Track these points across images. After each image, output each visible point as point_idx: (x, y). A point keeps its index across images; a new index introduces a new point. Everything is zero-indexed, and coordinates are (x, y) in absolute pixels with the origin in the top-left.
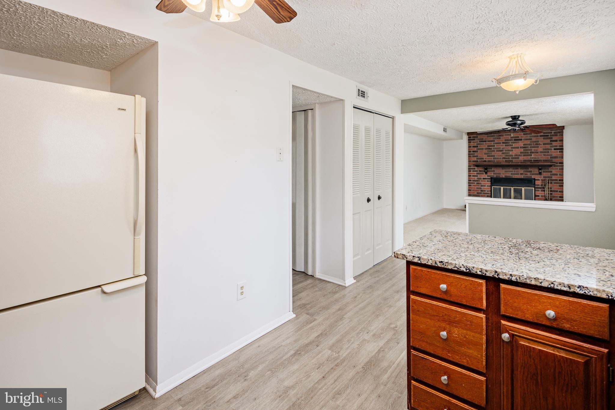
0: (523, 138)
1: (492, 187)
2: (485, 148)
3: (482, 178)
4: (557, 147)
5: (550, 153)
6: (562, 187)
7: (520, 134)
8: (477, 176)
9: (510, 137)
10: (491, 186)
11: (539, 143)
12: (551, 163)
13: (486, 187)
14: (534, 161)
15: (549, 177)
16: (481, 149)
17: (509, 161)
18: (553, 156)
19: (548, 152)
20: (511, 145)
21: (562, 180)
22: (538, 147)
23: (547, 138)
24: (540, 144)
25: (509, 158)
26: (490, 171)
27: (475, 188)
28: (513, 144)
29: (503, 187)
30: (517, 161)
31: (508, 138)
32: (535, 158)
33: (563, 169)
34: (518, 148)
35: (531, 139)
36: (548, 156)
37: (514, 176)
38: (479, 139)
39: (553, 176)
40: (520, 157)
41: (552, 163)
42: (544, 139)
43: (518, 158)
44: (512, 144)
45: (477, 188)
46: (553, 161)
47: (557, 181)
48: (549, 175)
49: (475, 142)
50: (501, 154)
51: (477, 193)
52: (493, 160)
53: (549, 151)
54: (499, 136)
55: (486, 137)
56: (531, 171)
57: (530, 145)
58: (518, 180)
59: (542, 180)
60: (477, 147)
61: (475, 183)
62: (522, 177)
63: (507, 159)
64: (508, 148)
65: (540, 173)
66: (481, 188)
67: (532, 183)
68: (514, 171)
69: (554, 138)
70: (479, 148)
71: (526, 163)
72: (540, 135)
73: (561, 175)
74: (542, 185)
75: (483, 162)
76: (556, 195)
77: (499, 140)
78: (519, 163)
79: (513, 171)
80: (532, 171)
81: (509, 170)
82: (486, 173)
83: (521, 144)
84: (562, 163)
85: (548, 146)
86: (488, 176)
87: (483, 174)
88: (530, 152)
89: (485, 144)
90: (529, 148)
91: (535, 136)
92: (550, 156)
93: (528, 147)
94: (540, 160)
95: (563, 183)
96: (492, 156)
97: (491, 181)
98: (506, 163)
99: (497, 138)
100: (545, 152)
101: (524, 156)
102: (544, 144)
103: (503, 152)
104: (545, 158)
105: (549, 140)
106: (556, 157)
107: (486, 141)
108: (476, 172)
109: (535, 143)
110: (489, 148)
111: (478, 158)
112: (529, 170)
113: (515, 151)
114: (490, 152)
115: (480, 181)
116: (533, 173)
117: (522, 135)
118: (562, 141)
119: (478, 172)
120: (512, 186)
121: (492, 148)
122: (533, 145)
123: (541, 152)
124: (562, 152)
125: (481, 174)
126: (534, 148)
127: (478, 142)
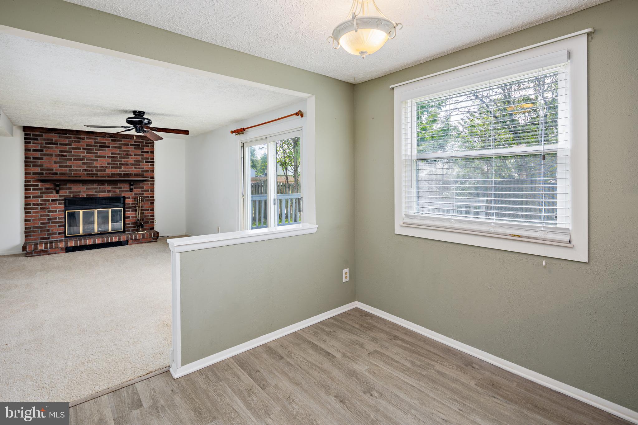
0: (111, 146)
1: (67, 211)
2: (55, 153)
3: (50, 199)
4: (148, 159)
5: (141, 166)
6: (153, 205)
7: (107, 140)
8: (42, 197)
9: (93, 141)
10: (65, 211)
11: (130, 153)
12: (142, 177)
13: (57, 213)
14: (124, 174)
15: (140, 194)
16: (48, 155)
17: (92, 174)
18: (144, 169)
19: (139, 165)
20: (94, 153)
21: (153, 197)
22: (128, 158)
23: (138, 149)
24: (130, 155)
25: (92, 171)
26: (63, 189)
27: (37, 216)
28: (98, 152)
29: (82, 211)
30: (103, 174)
31: (91, 142)
32: (125, 172)
33: (153, 184)
34: (104, 157)
36: (139, 170)
37: (100, 195)
38: (45, 140)
39: (144, 193)
40: (107, 169)
42: (135, 148)
43: (105, 171)
44: (96, 151)
45: (41, 216)
46: (145, 176)
47: (149, 198)
48: (141, 192)
49: (38, 144)
50: (81, 165)
51: (42, 224)
52: (68, 172)
53: (141, 163)
54: (78, 138)
55: (58, 138)
56: (120, 188)
57: (119, 154)
58: (103, 200)
59: (133, 198)
60: (42, 151)
61: (37, 208)
62: (110, 195)
63: (89, 171)
64: (90, 156)
65: (131, 190)
66: (49, 216)
67: (121, 203)
68: (100, 188)
69: (145, 149)
70: (44, 152)
71: (114, 177)
72: (131, 144)
73: (152, 191)
74: (133, 204)
75: (52, 175)
76: (147, 214)
77: (78, 144)
78: (105, 177)
79: (98, 188)
80: (121, 187)
81: (92, 187)
82: (57, 192)
83: (108, 152)
84: (153, 178)
85: (139, 158)
86: (60, 196)
87: (52, 193)
88: (119, 163)
89: (56, 148)
90: (119, 159)
91: (125, 145)
92: (141, 170)
93: (117, 157)
94: (131, 174)
95: (154, 200)
96: (66, 166)
97: (65, 203)
98: (87, 177)
99: (75, 141)
100: (136, 165)
101: (112, 168)
102: (135, 155)
103: (84, 162)
104: (136, 172)
105: (140, 151)
106: (147, 171)
107: (58, 143)
108: (39, 191)
109: (125, 153)
110: (62, 154)
111: (44, 168)
112: (118, 186)
113: (100, 161)
114: (63, 160)
115: (47, 204)
116: (122, 189)
117: (110, 141)
118: (153, 152)
119: (43, 190)
120: (95, 207)
121: (67, 154)
122: (123, 155)
123: (132, 164)
124: (153, 165)
125: (49, 194)
126: (123, 159)
127: (43, 144)
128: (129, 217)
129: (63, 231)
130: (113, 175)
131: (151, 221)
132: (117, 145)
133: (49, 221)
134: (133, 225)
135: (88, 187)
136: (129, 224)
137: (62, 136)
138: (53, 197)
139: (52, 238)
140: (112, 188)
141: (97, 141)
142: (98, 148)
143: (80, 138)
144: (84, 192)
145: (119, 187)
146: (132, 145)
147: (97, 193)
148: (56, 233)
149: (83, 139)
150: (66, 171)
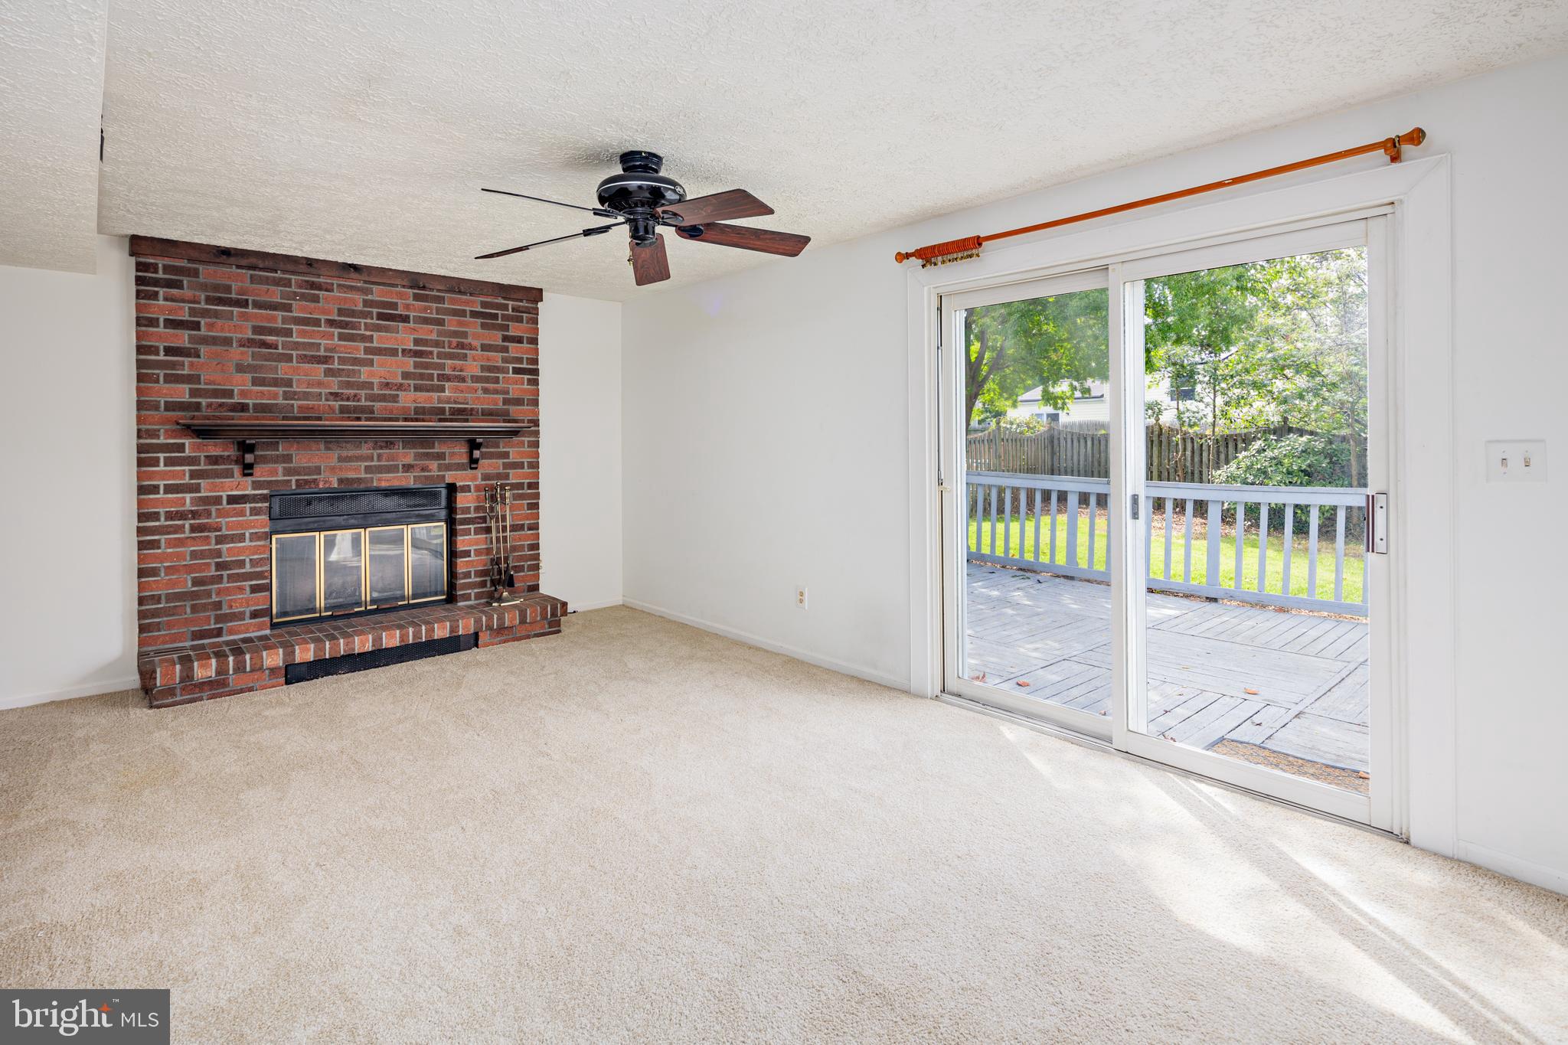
0: (412, 315)
2: (240, 336)
3: (224, 494)
4: (522, 363)
5: (501, 386)
6: (536, 511)
7: (401, 295)
8: (196, 489)
9: (359, 298)
10: (269, 536)
11: (469, 340)
12: (505, 421)
13: (247, 543)
14: (454, 411)
15: (499, 476)
16: (214, 341)
17: (356, 409)
18: (510, 396)
20: (363, 339)
21: (537, 485)
22: (464, 357)
23: (494, 327)
24: (471, 348)
25: (355, 397)
26: (264, 460)
27: (180, 556)
28: (375, 335)
29: (323, 534)
30: (391, 412)
31: (353, 301)
32: (456, 402)
33: (537, 445)
34: (393, 352)
35: (441, 322)
36: (496, 396)
37: (380, 480)
38: (204, 287)
39: (511, 472)
40: (401, 394)
41: (509, 421)
42: (483, 326)
43: (395, 398)
44: (368, 333)
45: (194, 555)
46: (513, 416)
47: (524, 489)
48: (501, 470)
49: (183, 301)
50: (321, 377)
51: (196, 582)
52: (280, 401)
53: (501, 376)
54: (313, 286)
55: (247, 284)
56: (440, 456)
57: (437, 344)
58: (390, 496)
59: (478, 488)
61: (180, 529)
62: (409, 481)
63: (348, 399)
64: (351, 347)
65: (473, 463)
66: (218, 553)
67: (439, 504)
69: (514, 329)
70: (203, 332)
71: (423, 421)
72: (471, 311)
73: (533, 467)
74: (477, 509)
75: (230, 410)
76: (520, 540)
77: (313, 305)
78: (397, 420)
79: (375, 458)
80: (444, 453)
81: (357, 452)
82: (247, 469)
83: (404, 337)
84: (536, 423)
85: (497, 358)
86: (257, 485)
87: (229, 474)
88: (438, 375)
89: (243, 316)
90: (436, 360)
91: (456, 313)
92: (501, 397)
93: (431, 353)
94: (472, 409)
95: (537, 496)
96: (276, 382)
97: (271, 511)
98: (342, 419)
99: (303, 297)
100: (487, 380)
101: (417, 388)
102: (485, 348)
103: (330, 366)
104: (488, 404)
105: (500, 334)
106: (519, 402)
107: (247, 300)
108: (187, 468)
109: (455, 340)
110: (261, 340)
111: (202, 386)
112: (436, 451)
113: (381, 366)
114: (266, 360)
115: (214, 514)
116: (447, 462)
117: (411, 301)
118: (534, 341)
119: (199, 465)
120: (361, 522)
121: (277, 341)
122: (449, 347)
123: (476, 379)
124: (536, 382)
125: (218, 478)
126: (451, 359)
127: (199, 303)
128: (467, 554)
129: (265, 607)
130: (421, 413)
131: (529, 563)
132: (431, 313)
133: (219, 573)
134: (478, 579)
135: (344, 453)
136: (467, 575)
137: (260, 276)
138: (232, 490)
139: (231, 632)
140: (418, 456)
141: (370, 297)
142: (375, 321)
143: (319, 287)
144: (333, 469)
145: (437, 453)
146: (474, 314)
147: (370, 473)
148: (243, 613)
149: (327, 290)
150: (275, 398)
